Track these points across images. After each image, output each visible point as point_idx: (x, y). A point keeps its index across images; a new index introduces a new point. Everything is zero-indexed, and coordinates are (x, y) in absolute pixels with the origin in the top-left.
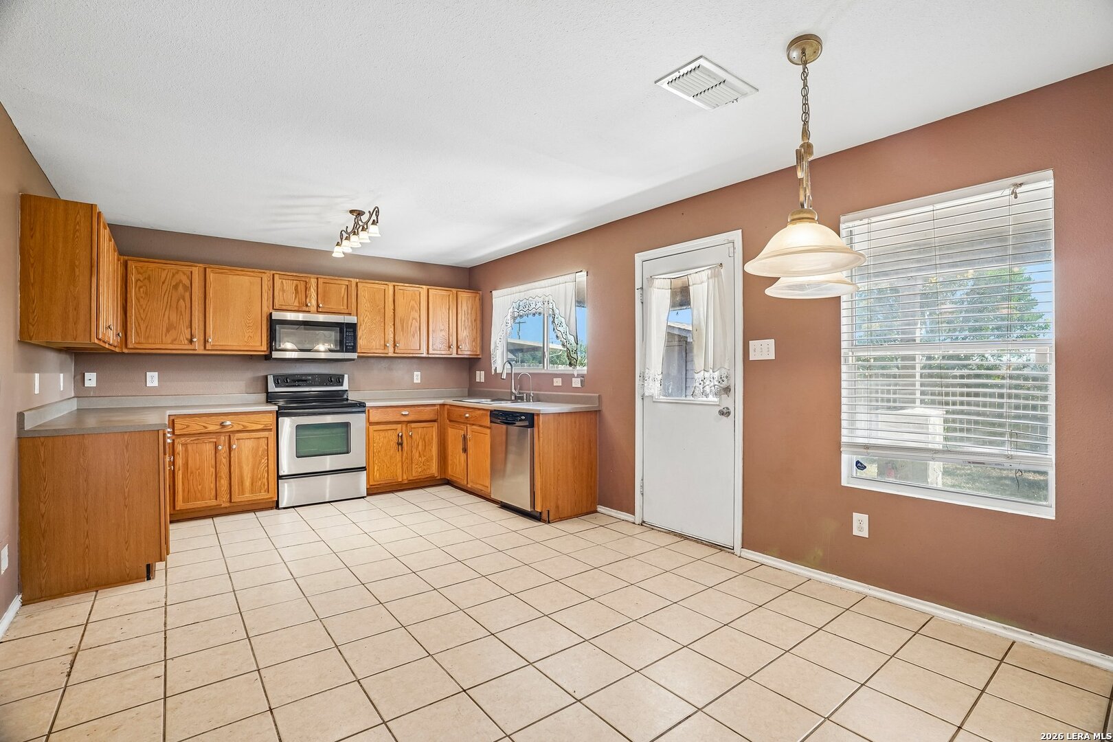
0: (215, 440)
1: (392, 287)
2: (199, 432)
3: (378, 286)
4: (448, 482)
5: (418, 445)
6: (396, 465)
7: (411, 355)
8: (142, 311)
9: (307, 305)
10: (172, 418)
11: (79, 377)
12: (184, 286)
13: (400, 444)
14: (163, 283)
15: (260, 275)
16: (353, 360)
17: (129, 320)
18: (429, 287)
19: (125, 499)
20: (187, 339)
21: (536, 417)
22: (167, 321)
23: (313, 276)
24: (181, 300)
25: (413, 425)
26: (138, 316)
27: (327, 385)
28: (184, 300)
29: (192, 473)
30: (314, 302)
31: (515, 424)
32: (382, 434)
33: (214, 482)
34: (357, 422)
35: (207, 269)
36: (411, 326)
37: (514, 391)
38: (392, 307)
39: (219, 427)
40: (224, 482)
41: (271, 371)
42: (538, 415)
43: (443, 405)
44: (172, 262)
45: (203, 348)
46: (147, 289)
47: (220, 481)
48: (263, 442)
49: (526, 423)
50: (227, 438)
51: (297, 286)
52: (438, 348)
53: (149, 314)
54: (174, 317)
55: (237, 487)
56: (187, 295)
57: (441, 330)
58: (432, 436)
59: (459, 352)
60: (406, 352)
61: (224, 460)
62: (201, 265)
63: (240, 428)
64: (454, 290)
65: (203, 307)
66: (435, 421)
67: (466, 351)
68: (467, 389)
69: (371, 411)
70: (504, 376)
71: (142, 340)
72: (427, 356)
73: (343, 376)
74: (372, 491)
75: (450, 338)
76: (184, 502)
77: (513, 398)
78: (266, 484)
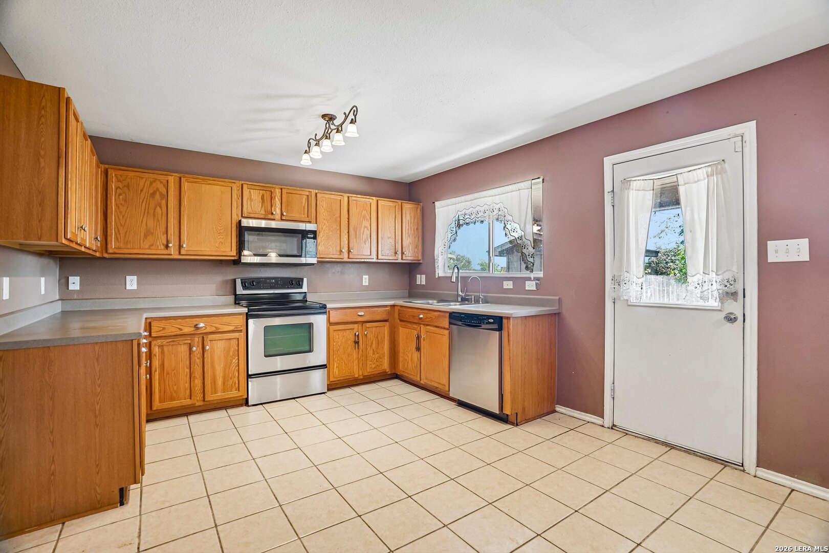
0: (189, 342)
1: (347, 198)
2: (175, 333)
3: (336, 197)
4: (396, 376)
5: (372, 343)
6: (353, 362)
7: (363, 260)
8: (121, 217)
9: (272, 214)
10: (148, 321)
11: (63, 281)
12: (161, 194)
13: (357, 343)
14: (142, 191)
15: (230, 185)
16: (313, 264)
17: (109, 226)
18: (378, 198)
19: (96, 417)
20: (163, 245)
21: (505, 321)
22: (145, 227)
23: (277, 186)
24: (158, 208)
25: (368, 325)
26: (117, 219)
27: (288, 288)
28: (161, 208)
29: (168, 373)
30: (278, 211)
31: (481, 326)
32: (341, 333)
33: (188, 382)
34: (319, 322)
35: (182, 178)
36: (363, 234)
37: (460, 293)
38: (347, 217)
39: (193, 329)
40: (198, 382)
41: (238, 275)
42: (508, 318)
43: (393, 306)
44: (150, 171)
45: (178, 253)
46: (126, 197)
47: (194, 381)
48: (234, 342)
49: (496, 326)
50: (201, 339)
51: (263, 195)
52: (387, 255)
53: (128, 220)
54: (151, 223)
55: (210, 386)
56: (164, 202)
57: (389, 238)
58: (384, 334)
59: (404, 258)
60: (359, 257)
61: (198, 361)
62: (176, 175)
63: (213, 329)
64: (400, 202)
65: (178, 214)
66: (386, 321)
67: (409, 256)
68: (407, 291)
69: (331, 312)
70: (454, 280)
71: (122, 245)
72: (377, 261)
73: (302, 279)
74: (332, 387)
75: (396, 244)
76: (160, 402)
77: (460, 299)
78: (237, 382)
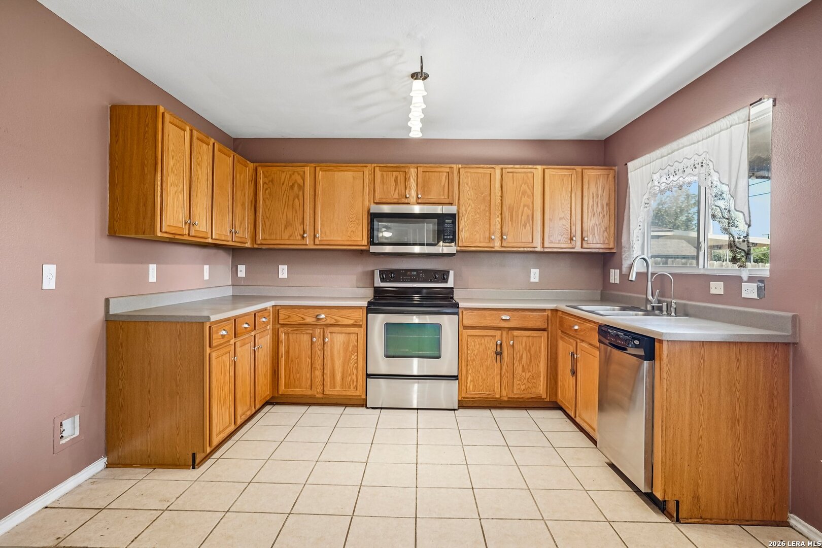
0: (311, 332)
1: (500, 171)
2: (298, 322)
3: (484, 170)
4: (555, 406)
5: (521, 358)
6: (494, 378)
7: (522, 249)
8: (267, 210)
9: (406, 197)
10: (278, 308)
11: (234, 269)
12: (299, 186)
13: (499, 354)
14: (283, 184)
15: (361, 169)
16: (453, 255)
17: (257, 219)
18: (545, 167)
19: (177, 386)
20: (300, 235)
21: (657, 344)
22: (285, 219)
23: (413, 165)
24: (296, 199)
25: (516, 333)
26: (264, 213)
27: (431, 282)
28: (299, 199)
29: (292, 361)
30: (413, 193)
31: (625, 349)
32: (477, 340)
33: (309, 372)
34: (448, 323)
35: (317, 168)
36: (522, 215)
37: (650, 298)
38: (500, 194)
39: (314, 319)
40: (318, 373)
41: (377, 267)
42: (661, 341)
43: (555, 311)
44: (290, 164)
45: (313, 243)
46: (271, 191)
47: (314, 373)
48: (353, 337)
49: (641, 352)
50: (322, 330)
51: (396, 177)
52: (557, 241)
53: (272, 213)
54: (290, 215)
55: (329, 380)
56: (301, 193)
57: (561, 219)
58: (540, 347)
59: (585, 245)
60: (516, 245)
61: (319, 352)
62: (312, 165)
63: (333, 322)
64: (579, 168)
65: (314, 204)
66: (544, 330)
67: (596, 242)
68: (599, 291)
69: (464, 313)
70: (633, 277)
71: (267, 237)
72: (542, 250)
73: (448, 272)
74: (464, 404)
75: (573, 228)
76: (285, 387)
78: (355, 380)
